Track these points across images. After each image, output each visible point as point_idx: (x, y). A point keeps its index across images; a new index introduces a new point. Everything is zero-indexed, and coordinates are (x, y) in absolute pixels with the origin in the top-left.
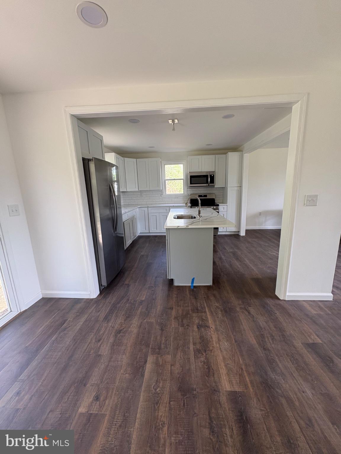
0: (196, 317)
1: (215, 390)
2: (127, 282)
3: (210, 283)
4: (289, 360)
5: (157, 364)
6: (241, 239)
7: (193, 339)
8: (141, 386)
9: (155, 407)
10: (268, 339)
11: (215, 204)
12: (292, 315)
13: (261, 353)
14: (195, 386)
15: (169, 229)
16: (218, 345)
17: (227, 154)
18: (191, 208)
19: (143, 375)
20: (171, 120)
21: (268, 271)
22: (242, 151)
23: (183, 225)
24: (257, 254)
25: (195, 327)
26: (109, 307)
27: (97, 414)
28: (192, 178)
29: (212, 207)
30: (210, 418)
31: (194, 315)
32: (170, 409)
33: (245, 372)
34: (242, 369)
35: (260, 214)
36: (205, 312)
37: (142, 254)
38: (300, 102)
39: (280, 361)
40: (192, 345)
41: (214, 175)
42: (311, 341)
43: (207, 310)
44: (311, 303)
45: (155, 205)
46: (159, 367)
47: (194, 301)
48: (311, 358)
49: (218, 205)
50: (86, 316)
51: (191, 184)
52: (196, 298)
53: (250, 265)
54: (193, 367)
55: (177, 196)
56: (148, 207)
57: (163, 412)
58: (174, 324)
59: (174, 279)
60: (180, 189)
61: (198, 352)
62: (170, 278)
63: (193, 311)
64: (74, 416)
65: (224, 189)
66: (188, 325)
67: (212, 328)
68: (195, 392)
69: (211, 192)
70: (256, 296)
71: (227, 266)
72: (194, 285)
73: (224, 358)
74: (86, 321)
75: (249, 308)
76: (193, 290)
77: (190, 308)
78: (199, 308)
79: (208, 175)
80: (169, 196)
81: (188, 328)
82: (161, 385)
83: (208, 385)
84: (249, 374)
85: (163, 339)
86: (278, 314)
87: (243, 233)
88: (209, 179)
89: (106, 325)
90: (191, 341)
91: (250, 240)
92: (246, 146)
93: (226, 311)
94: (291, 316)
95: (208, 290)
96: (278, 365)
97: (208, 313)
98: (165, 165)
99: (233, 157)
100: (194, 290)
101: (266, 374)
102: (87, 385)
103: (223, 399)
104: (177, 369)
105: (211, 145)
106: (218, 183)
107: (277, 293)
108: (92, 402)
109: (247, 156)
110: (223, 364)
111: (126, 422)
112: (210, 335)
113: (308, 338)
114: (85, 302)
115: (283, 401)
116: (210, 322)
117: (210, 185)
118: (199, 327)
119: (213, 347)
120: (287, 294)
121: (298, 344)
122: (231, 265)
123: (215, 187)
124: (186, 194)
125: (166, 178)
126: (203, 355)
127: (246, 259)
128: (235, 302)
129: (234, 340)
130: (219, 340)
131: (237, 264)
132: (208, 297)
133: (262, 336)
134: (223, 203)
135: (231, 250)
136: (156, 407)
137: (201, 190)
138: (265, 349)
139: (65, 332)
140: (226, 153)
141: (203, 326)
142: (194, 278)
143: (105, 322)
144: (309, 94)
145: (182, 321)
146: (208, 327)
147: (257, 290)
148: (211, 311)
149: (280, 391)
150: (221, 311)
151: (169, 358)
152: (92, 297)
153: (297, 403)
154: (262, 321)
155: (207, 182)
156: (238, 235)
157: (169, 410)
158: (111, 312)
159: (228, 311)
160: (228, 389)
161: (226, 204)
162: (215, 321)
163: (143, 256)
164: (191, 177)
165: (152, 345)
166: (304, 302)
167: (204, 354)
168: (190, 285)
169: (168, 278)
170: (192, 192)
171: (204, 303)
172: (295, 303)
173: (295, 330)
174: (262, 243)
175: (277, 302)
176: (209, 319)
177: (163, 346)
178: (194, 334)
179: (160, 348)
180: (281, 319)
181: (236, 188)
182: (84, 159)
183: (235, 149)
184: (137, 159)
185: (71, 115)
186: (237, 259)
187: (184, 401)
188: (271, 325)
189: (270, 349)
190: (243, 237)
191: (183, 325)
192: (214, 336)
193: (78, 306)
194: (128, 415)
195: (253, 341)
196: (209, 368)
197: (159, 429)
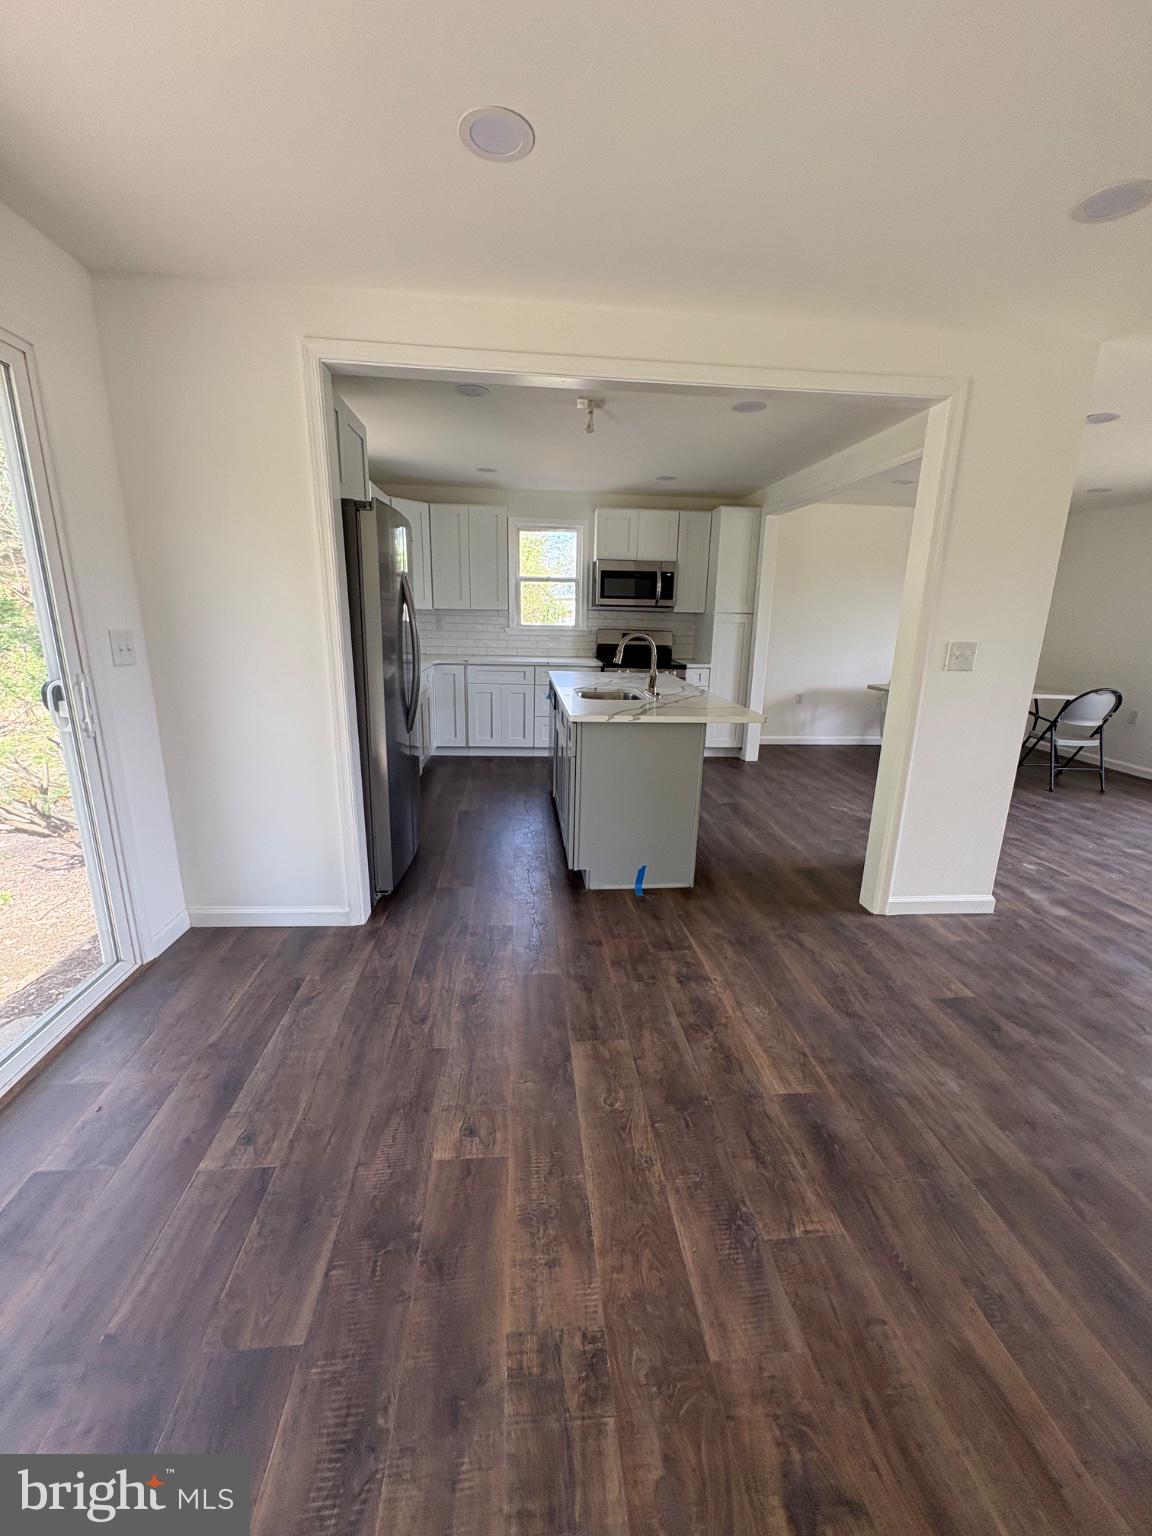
0: (669, 959)
1: (751, 1096)
2: (441, 883)
3: (688, 882)
4: (906, 1032)
5: (597, 1057)
6: (748, 768)
7: (674, 1005)
8: (572, 1101)
9: (620, 1136)
10: (855, 996)
11: (673, 663)
12: (904, 946)
13: (843, 1023)
14: (704, 1092)
15: (582, 723)
16: (739, 1014)
17: (714, 512)
18: (602, 670)
19: (570, 1083)
21: (835, 851)
22: (761, 506)
24: (800, 810)
25: (673, 982)
26: (418, 947)
27: (483, 1159)
28: (606, 580)
29: (675, 673)
30: (753, 1143)
31: (663, 954)
32: (658, 1135)
33: (811, 1059)
34: (804, 1055)
35: (799, 698)
36: (690, 948)
37: (462, 807)
38: (950, 398)
39: (888, 1036)
40: (676, 1018)
41: (672, 574)
42: (950, 995)
43: (693, 943)
44: (945, 919)
45: (489, 660)
46: (605, 1067)
47: (652, 924)
48: (953, 1025)
49: (684, 667)
50: (358, 969)
51: (603, 596)
52: (656, 918)
53: (787, 837)
54: (689, 1058)
55: (555, 633)
56: (466, 665)
57: (641, 1141)
58: (615, 977)
59: (588, 869)
61: (691, 1031)
62: (576, 869)
63: (658, 946)
64: (425, 1168)
65: (700, 621)
66: (653, 977)
67: (715, 980)
68: (706, 1102)
69: (660, 625)
70: (813, 908)
71: (723, 838)
72: (644, 886)
73: (759, 1038)
74: (363, 978)
75: (800, 935)
76: (643, 900)
77: (647, 940)
78: (673, 941)
79: (655, 573)
80: (529, 633)
81: (654, 984)
82: (621, 1095)
83: (733, 1087)
84: (822, 1062)
85: (598, 1010)
86: (870, 944)
87: (751, 755)
88: (659, 585)
89: (426, 985)
90: (671, 1008)
91: (773, 773)
92: (775, 491)
93: (742, 944)
94: (901, 947)
95: (688, 899)
96: (883, 1042)
97: (697, 949)
98: (519, 530)
99: (732, 522)
100: (648, 900)
101: (860, 1060)
102: (433, 1111)
103: (774, 1109)
104: (652, 1066)
105: (672, 478)
106: (685, 599)
107: (862, 901)
108: (461, 1141)
109: (773, 523)
110: (758, 1049)
111: (560, 1166)
112: (715, 995)
113: (945, 990)
114: (335, 935)
115: (903, 1103)
116: (707, 968)
117: (662, 603)
118: (683, 980)
119: (727, 1018)
120: (890, 900)
121: (923, 1001)
122: (733, 839)
123: (676, 610)
124: (583, 627)
125: (522, 574)
126: (707, 1034)
127: (772, 824)
128: (761, 923)
129: (775, 1003)
130: (739, 1005)
131: (747, 834)
132: (687, 913)
133: (841, 991)
134: (694, 661)
135: (726, 800)
136: (624, 1136)
137: (628, 620)
138: (849, 1015)
139: (313, 1006)
140: (711, 509)
141: (691, 976)
142: (644, 868)
143: (421, 978)
144: (971, 383)
145: (635, 969)
146: (707, 979)
147: (815, 897)
148: (706, 946)
149: (891, 1086)
150: (731, 943)
151: (624, 1045)
152: (354, 923)
153: (930, 1103)
154: (834, 961)
155: (652, 595)
156: (738, 758)
157: (655, 1137)
158: (428, 956)
159: (746, 942)
160: (782, 1091)
161: (707, 666)
162: (719, 966)
163: (466, 813)
164: (605, 574)
165: (572, 1023)
166: (930, 920)
167: (711, 1033)
168: (633, 887)
169: (570, 867)
170: (602, 624)
171: (681, 927)
172: (910, 923)
173: (914, 976)
174: (806, 781)
175: (866, 919)
176: (705, 964)
177: (601, 1024)
178: (672, 994)
179: (594, 1027)
180: (878, 954)
181: (738, 619)
182: (345, 503)
183: (739, 497)
184: (432, 506)
185: (323, 363)
186: (747, 822)
187: (685, 1119)
188: (859, 969)
189: (861, 1013)
190: (751, 764)
191: (639, 978)
192: (724, 998)
193: (321, 947)
194: (561, 1154)
195: (822, 1003)
196: (728, 1058)
197: (643, 1170)
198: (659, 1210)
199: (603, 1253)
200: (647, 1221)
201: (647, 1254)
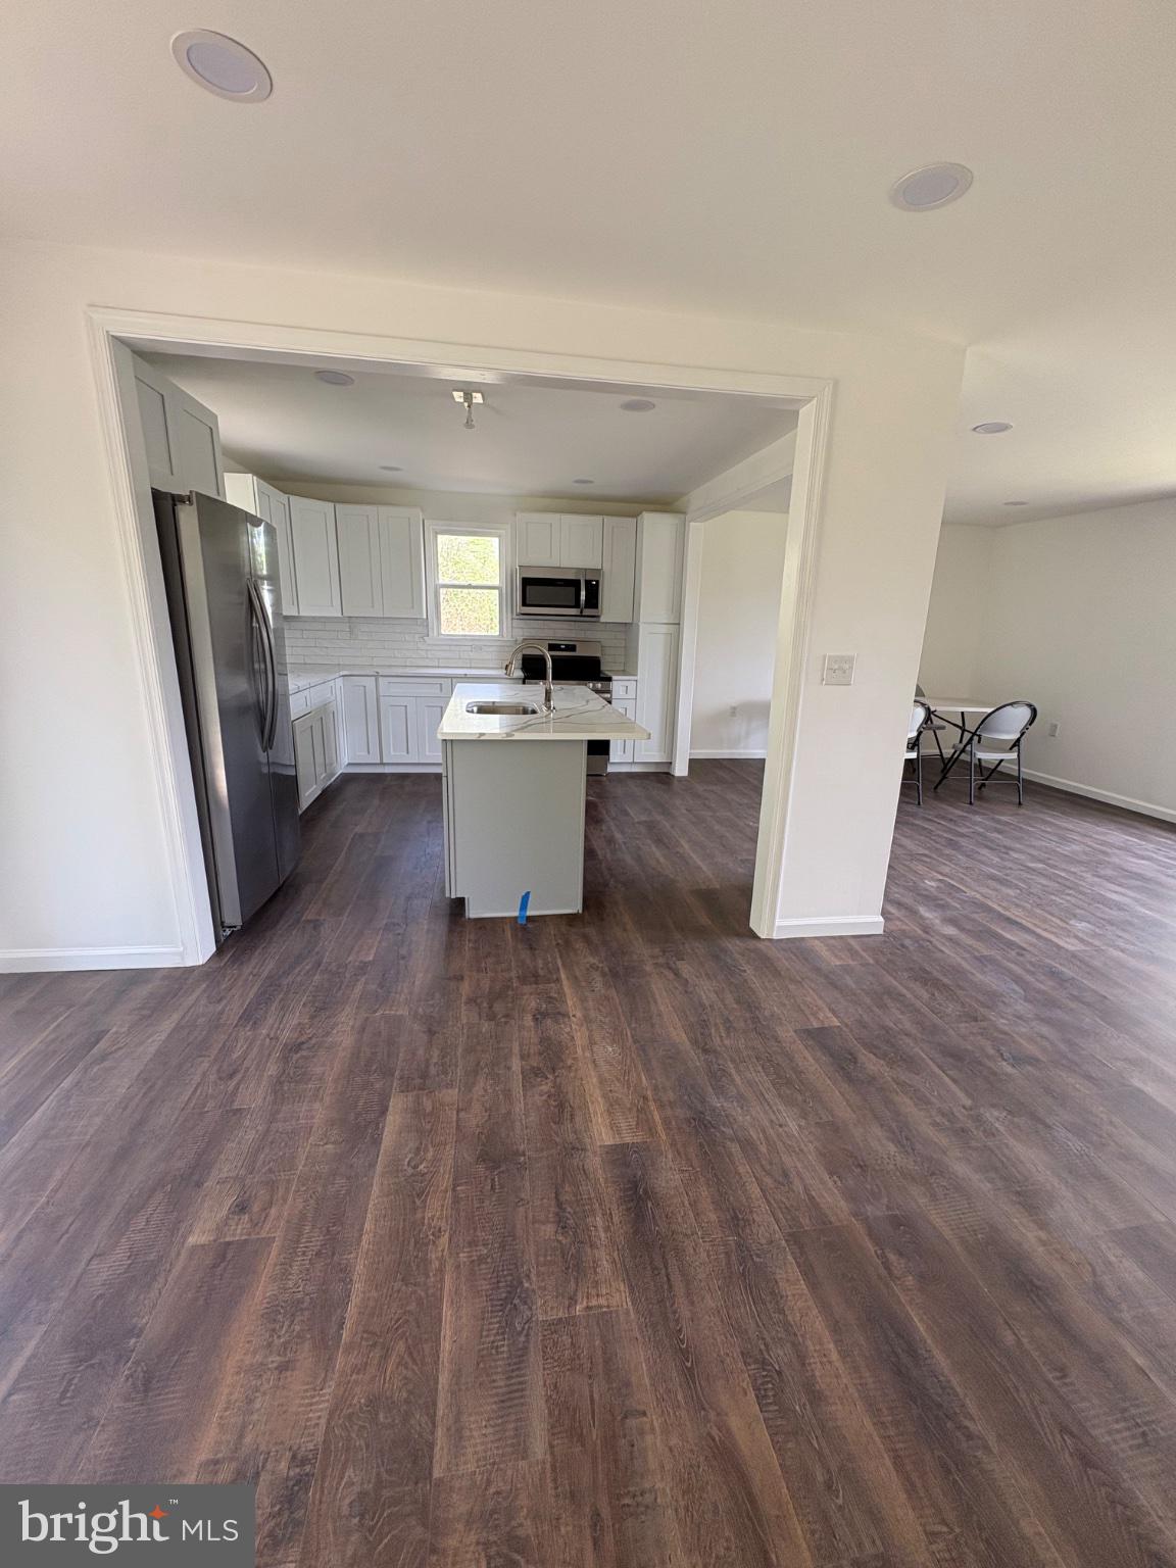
0: (531, 994)
1: (573, 1148)
2: (309, 915)
3: (576, 907)
4: (760, 1068)
5: (417, 1112)
6: (676, 782)
7: (521, 1045)
8: (372, 1165)
9: (414, 1202)
10: (717, 1029)
11: (602, 675)
12: (782, 973)
13: (695, 1059)
14: (522, 1148)
15: (452, 740)
16: (588, 1054)
17: (639, 518)
18: (524, 683)
19: (377, 1141)
20: (462, 394)
21: (740, 870)
22: (685, 513)
23: (497, 731)
24: (717, 827)
25: (528, 1021)
26: (255, 989)
27: (245, 1240)
28: (528, 588)
29: (591, 685)
30: (559, 1205)
31: (527, 989)
32: (456, 1200)
33: (651, 1103)
34: (645, 1098)
35: (734, 711)
36: (558, 980)
37: (359, 829)
38: (815, 401)
39: (739, 1071)
40: (518, 1061)
41: (597, 582)
42: (816, 1025)
43: (563, 976)
44: (833, 941)
45: (400, 671)
46: (423, 1124)
47: (525, 955)
48: (810, 1059)
49: (609, 679)
50: (176, 1016)
51: (524, 604)
52: (531, 948)
53: (694, 856)
54: (519, 1108)
55: (476, 643)
56: (377, 676)
57: (436, 1210)
58: (466, 1015)
59: (466, 897)
60: (488, 622)
61: (532, 1075)
62: (453, 897)
63: (523, 980)
64: (173, 1255)
65: (628, 629)
66: (507, 1016)
67: (574, 1016)
68: (522, 1158)
69: (590, 635)
70: (700, 932)
71: (628, 859)
72: (529, 913)
73: (602, 1081)
74: (177, 1028)
75: (677, 963)
76: (524, 928)
77: (513, 974)
78: (541, 972)
79: (579, 581)
80: (450, 643)
81: (506, 1023)
82: (430, 1155)
83: (557, 1140)
84: (661, 1106)
85: (436, 1053)
86: (749, 971)
87: (681, 770)
88: (583, 593)
89: (249, 1033)
90: (516, 1049)
91: (700, 788)
92: (697, 498)
93: (615, 975)
94: (780, 974)
95: (570, 925)
96: (733, 1081)
97: (565, 983)
98: (437, 533)
99: (656, 528)
100: (528, 929)
101: (703, 1101)
102: (205, 1185)
103: (594, 1163)
104: (474, 1119)
105: (591, 482)
106: (611, 607)
107: (753, 925)
108: (228, 1218)
109: (697, 530)
110: (597, 1093)
111: (334, 1245)
112: (568, 1033)
113: (812, 1019)
114: (164, 978)
115: (735, 1148)
116: (570, 1003)
117: (587, 612)
118: (539, 1017)
119: (574, 1059)
120: (777, 924)
121: (787, 1033)
122: (639, 859)
123: (602, 619)
124: (507, 637)
125: (441, 581)
126: (547, 1078)
127: (683, 842)
128: (642, 951)
129: (630, 1040)
130: (592, 1043)
131: (657, 854)
132: (567, 943)
133: (704, 1024)
134: (624, 672)
135: (643, 818)
136: (418, 1202)
137: (556, 628)
138: (705, 1051)
139: (106, 1064)
140: (636, 515)
141: (550, 1012)
142: (528, 893)
143: (245, 1026)
144: (836, 383)
145: (490, 1008)
146: (565, 1015)
147: (704, 919)
148: (576, 978)
149: (728, 1131)
150: (604, 975)
151: (451, 1095)
152: (189, 963)
153: (763, 1149)
154: (706, 991)
155: (577, 605)
156: (668, 773)
157: (454, 1202)
158: (264, 998)
159: (621, 974)
160: (609, 1141)
161: (635, 678)
162: (583, 1000)
163: (362, 836)
164: (527, 582)
165: (402, 1070)
166: (817, 942)
167: (551, 1077)
168: (516, 914)
169: (447, 895)
170: (527, 633)
171: (555, 958)
172: (797, 948)
173: (784, 1005)
174: (731, 796)
175: (752, 944)
176: (568, 997)
177: (433, 1070)
178: (524, 1033)
179: (424, 1076)
180: (755, 983)
181: (664, 629)
182: (158, 496)
183: (666, 503)
184: (338, 506)
185: (113, 336)
186: (659, 841)
187: (493, 1180)
188: (729, 998)
189: (719, 1049)
190: (681, 779)
191: (492, 1017)
192: (577, 1036)
193: (143, 991)
194: (340, 1229)
195: (679, 1036)
196: (561, 1106)
197: (427, 1244)
198: (431, 1291)
199: (349, 1349)
200: (412, 1307)
201: (401, 1346)
